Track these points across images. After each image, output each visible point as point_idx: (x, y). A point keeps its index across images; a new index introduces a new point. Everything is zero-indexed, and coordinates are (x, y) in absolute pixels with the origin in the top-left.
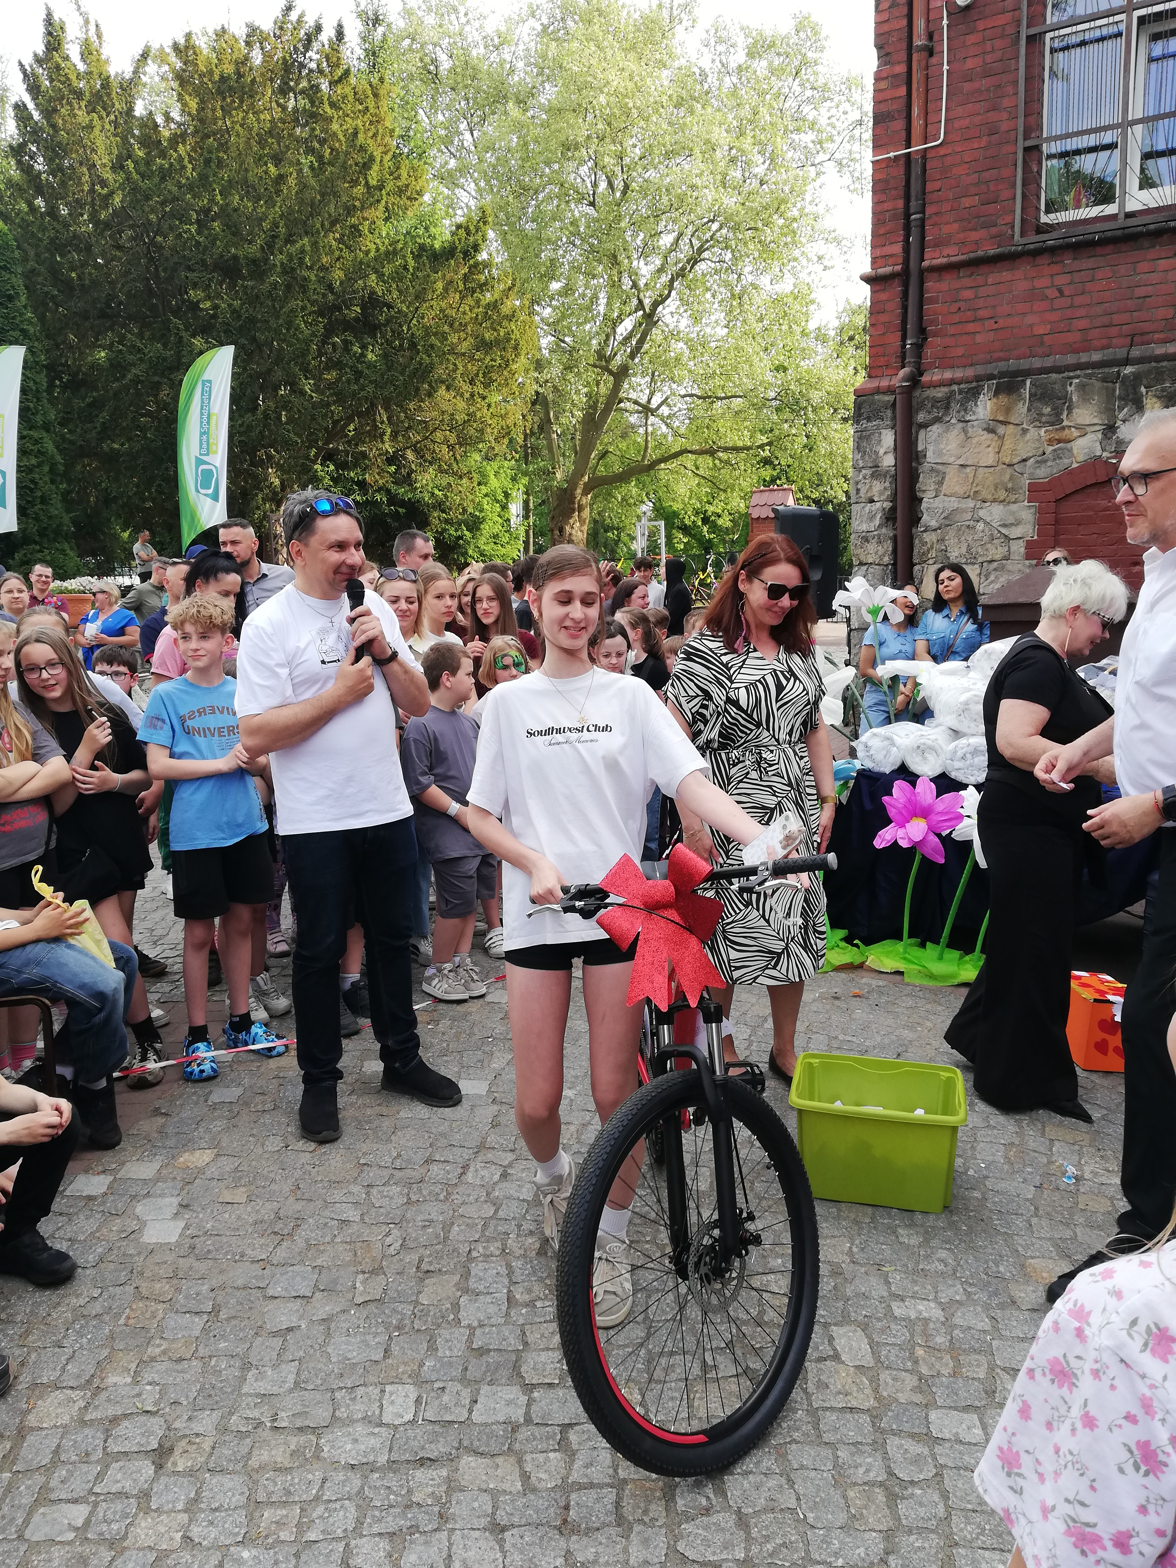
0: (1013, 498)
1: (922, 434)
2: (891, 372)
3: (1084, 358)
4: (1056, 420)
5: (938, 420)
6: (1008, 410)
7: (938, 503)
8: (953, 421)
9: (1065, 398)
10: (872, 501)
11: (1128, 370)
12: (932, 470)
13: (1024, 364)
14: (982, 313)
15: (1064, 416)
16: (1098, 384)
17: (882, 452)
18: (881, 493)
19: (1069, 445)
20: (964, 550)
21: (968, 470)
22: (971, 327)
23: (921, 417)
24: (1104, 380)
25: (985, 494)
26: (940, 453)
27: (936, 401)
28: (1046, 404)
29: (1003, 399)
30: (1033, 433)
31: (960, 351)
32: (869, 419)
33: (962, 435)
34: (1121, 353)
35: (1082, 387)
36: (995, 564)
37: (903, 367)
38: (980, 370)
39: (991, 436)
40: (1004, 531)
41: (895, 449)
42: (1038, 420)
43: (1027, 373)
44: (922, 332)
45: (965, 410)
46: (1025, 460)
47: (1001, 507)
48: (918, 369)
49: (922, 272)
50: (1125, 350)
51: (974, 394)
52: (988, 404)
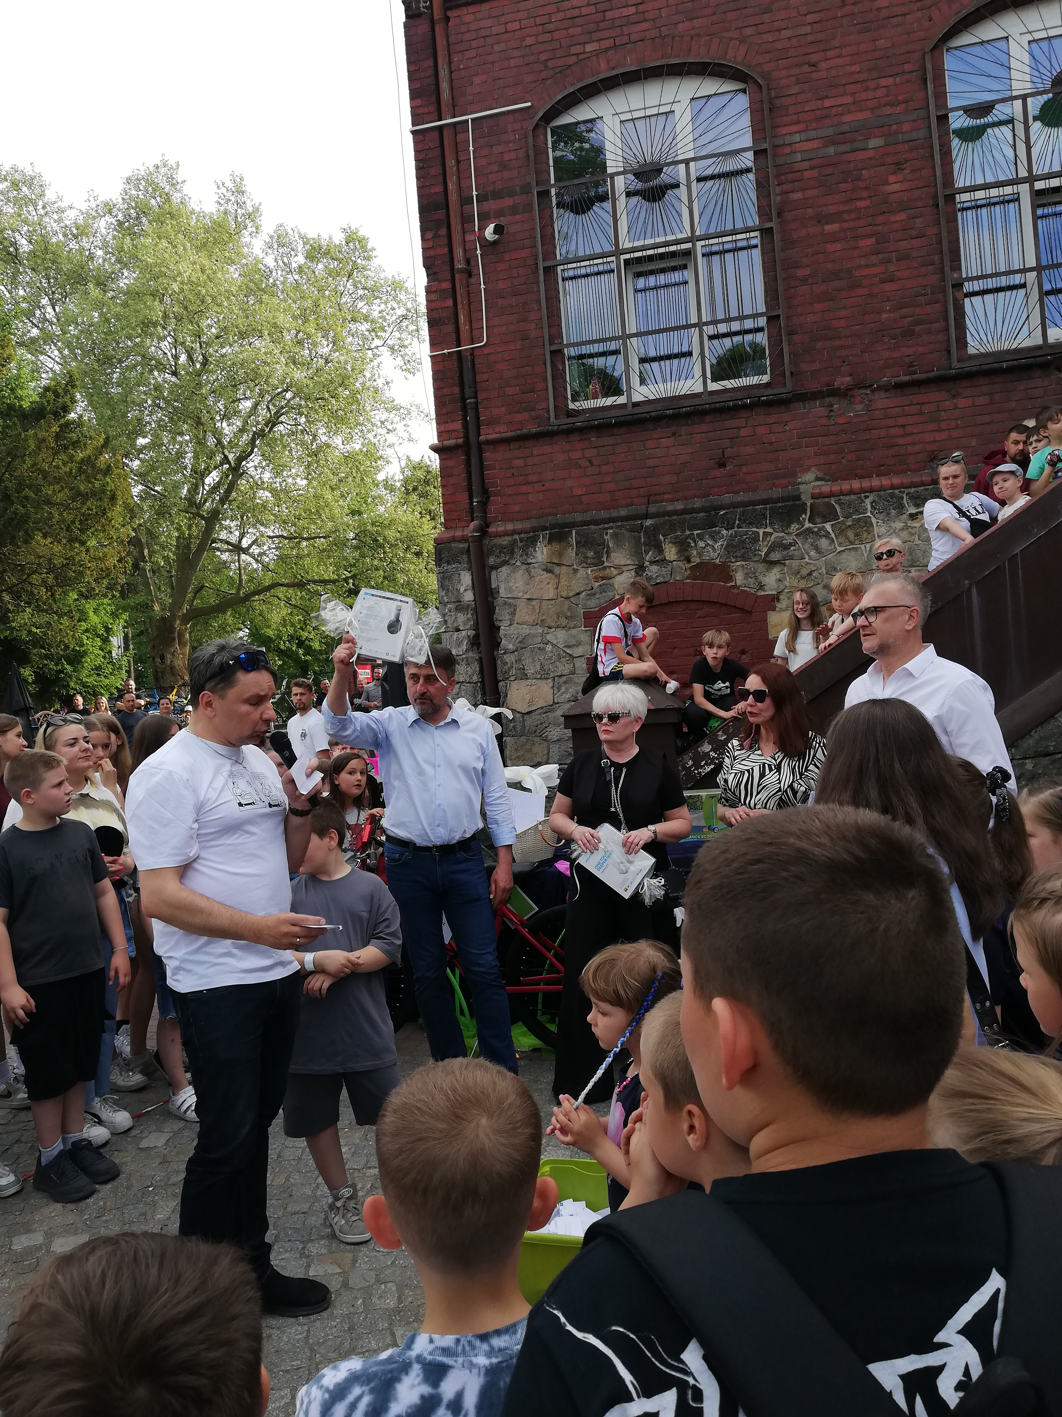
0: (572, 624)
1: (494, 575)
2: (464, 524)
3: (614, 514)
4: (598, 562)
5: (505, 563)
6: (560, 555)
7: (513, 630)
8: (518, 563)
9: (604, 544)
10: (458, 630)
11: (649, 522)
12: (505, 603)
13: (569, 518)
14: (531, 478)
15: (605, 559)
16: (627, 534)
17: (462, 589)
18: (465, 624)
19: (611, 581)
20: (538, 668)
21: (534, 603)
22: (524, 489)
23: (492, 561)
24: (631, 530)
25: (550, 622)
26: (510, 590)
27: (502, 548)
28: (591, 549)
29: (556, 546)
30: (582, 572)
31: (517, 508)
32: (448, 563)
33: (527, 575)
34: (641, 509)
35: (615, 536)
36: (564, 678)
37: (473, 520)
38: (535, 523)
39: (549, 575)
40: (568, 651)
41: (473, 587)
42: (584, 562)
43: (573, 525)
44: (485, 492)
45: (527, 555)
46: (578, 594)
47: (564, 632)
48: (485, 522)
49: (480, 445)
50: (644, 507)
51: (532, 542)
52: (545, 549)
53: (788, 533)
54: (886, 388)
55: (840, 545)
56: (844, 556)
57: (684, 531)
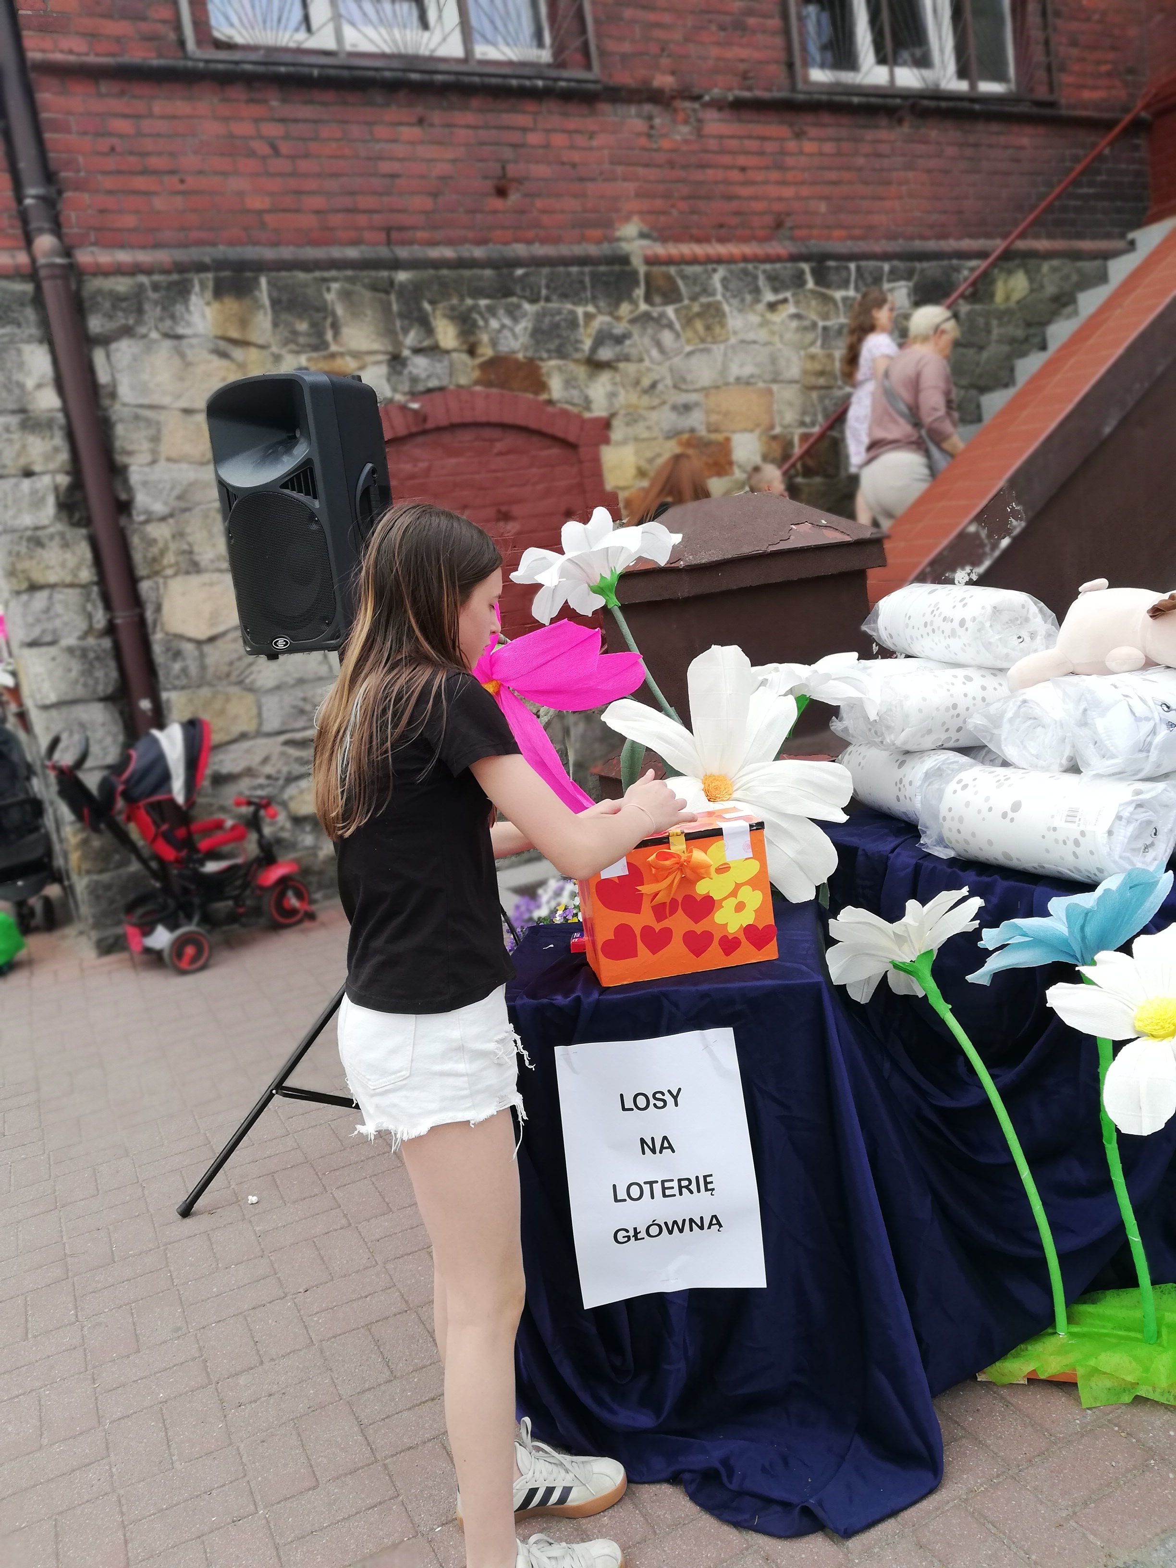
1: (102, 355)
2: (9, 243)
4: (317, 344)
5: (127, 332)
6: (244, 323)
7: (162, 473)
8: (155, 335)
9: (324, 309)
10: (28, 473)
11: (402, 276)
12: (137, 417)
13: (251, 253)
14: (155, 162)
15: (330, 339)
16: (368, 294)
17: (30, 383)
18: (47, 458)
21: (198, 417)
22: (140, 183)
24: (374, 288)
26: (143, 389)
27: (117, 299)
28: (301, 317)
29: (231, 305)
30: (290, 360)
31: (129, 221)
33: (177, 361)
34: (382, 252)
35: (346, 295)
37: (32, 235)
38: (179, 255)
39: (224, 363)
41: (57, 380)
42: (291, 341)
43: (260, 267)
44: (50, 178)
45: (173, 317)
48: (65, 241)
49: (26, 71)
50: (386, 248)
51: (182, 291)
52: (208, 311)
53: (618, 318)
54: (719, 105)
55: (688, 341)
56: (694, 360)
57: (462, 298)
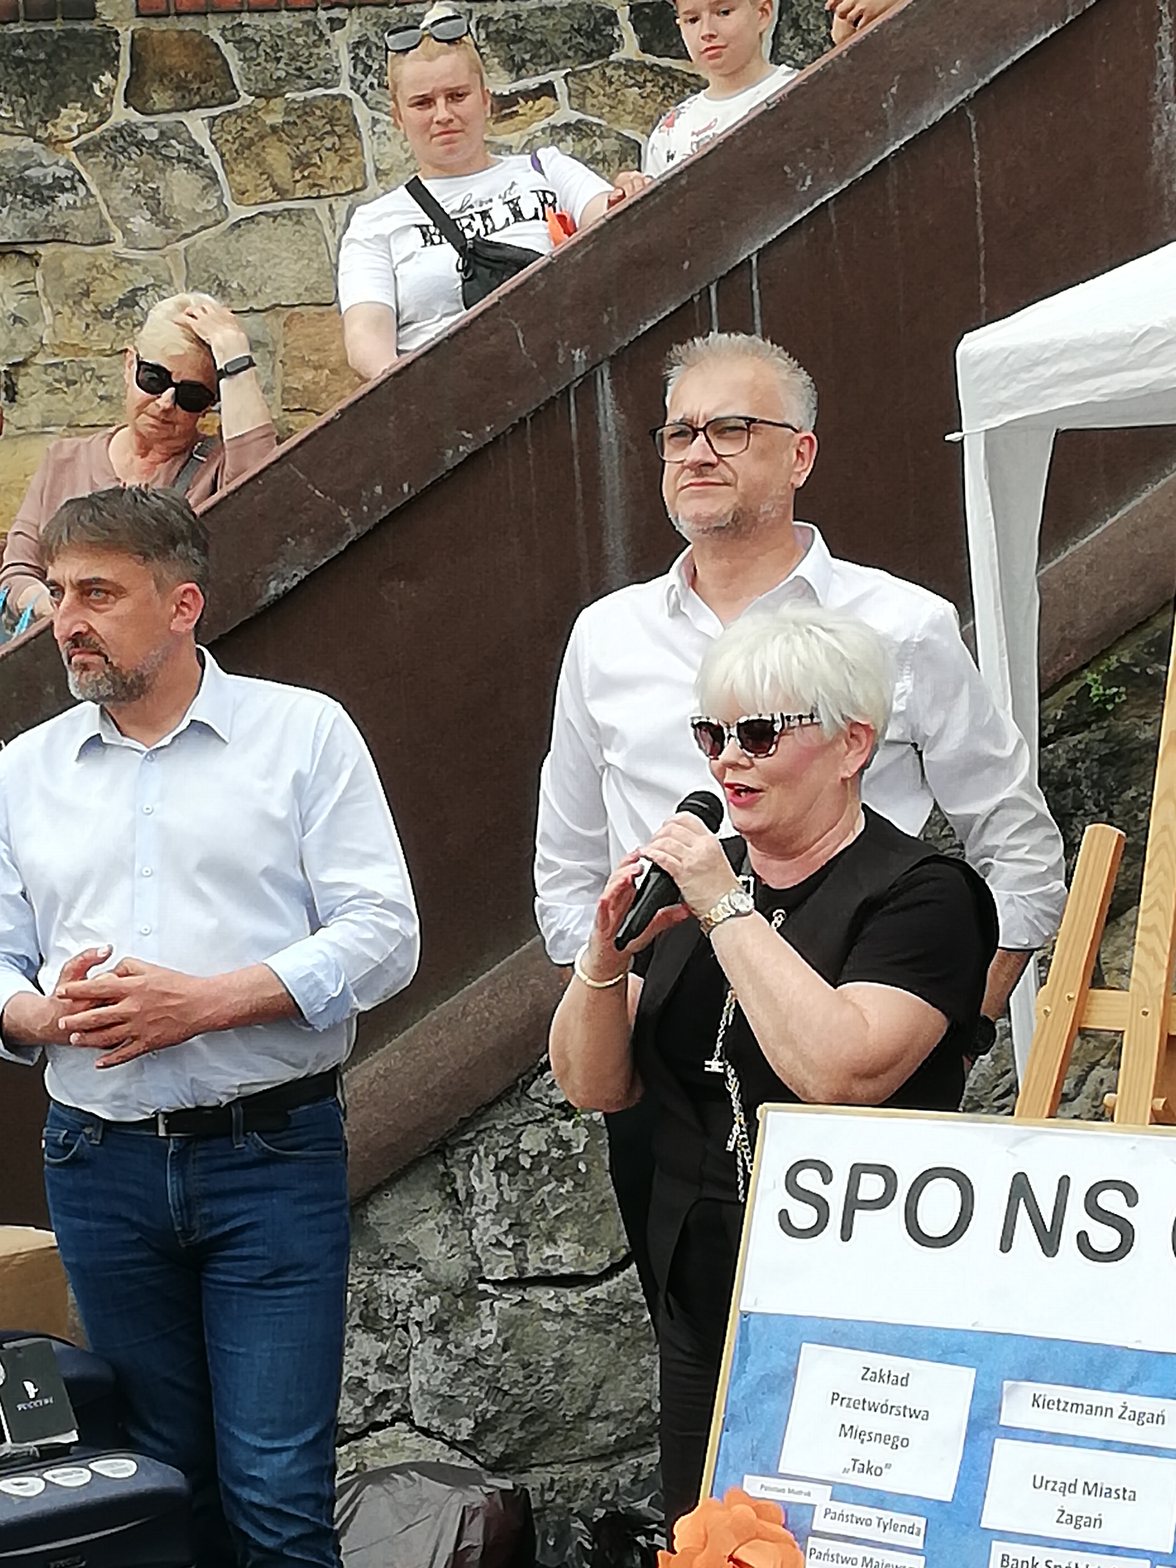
53: (47, 142)
55: (240, 195)
56: (254, 237)
